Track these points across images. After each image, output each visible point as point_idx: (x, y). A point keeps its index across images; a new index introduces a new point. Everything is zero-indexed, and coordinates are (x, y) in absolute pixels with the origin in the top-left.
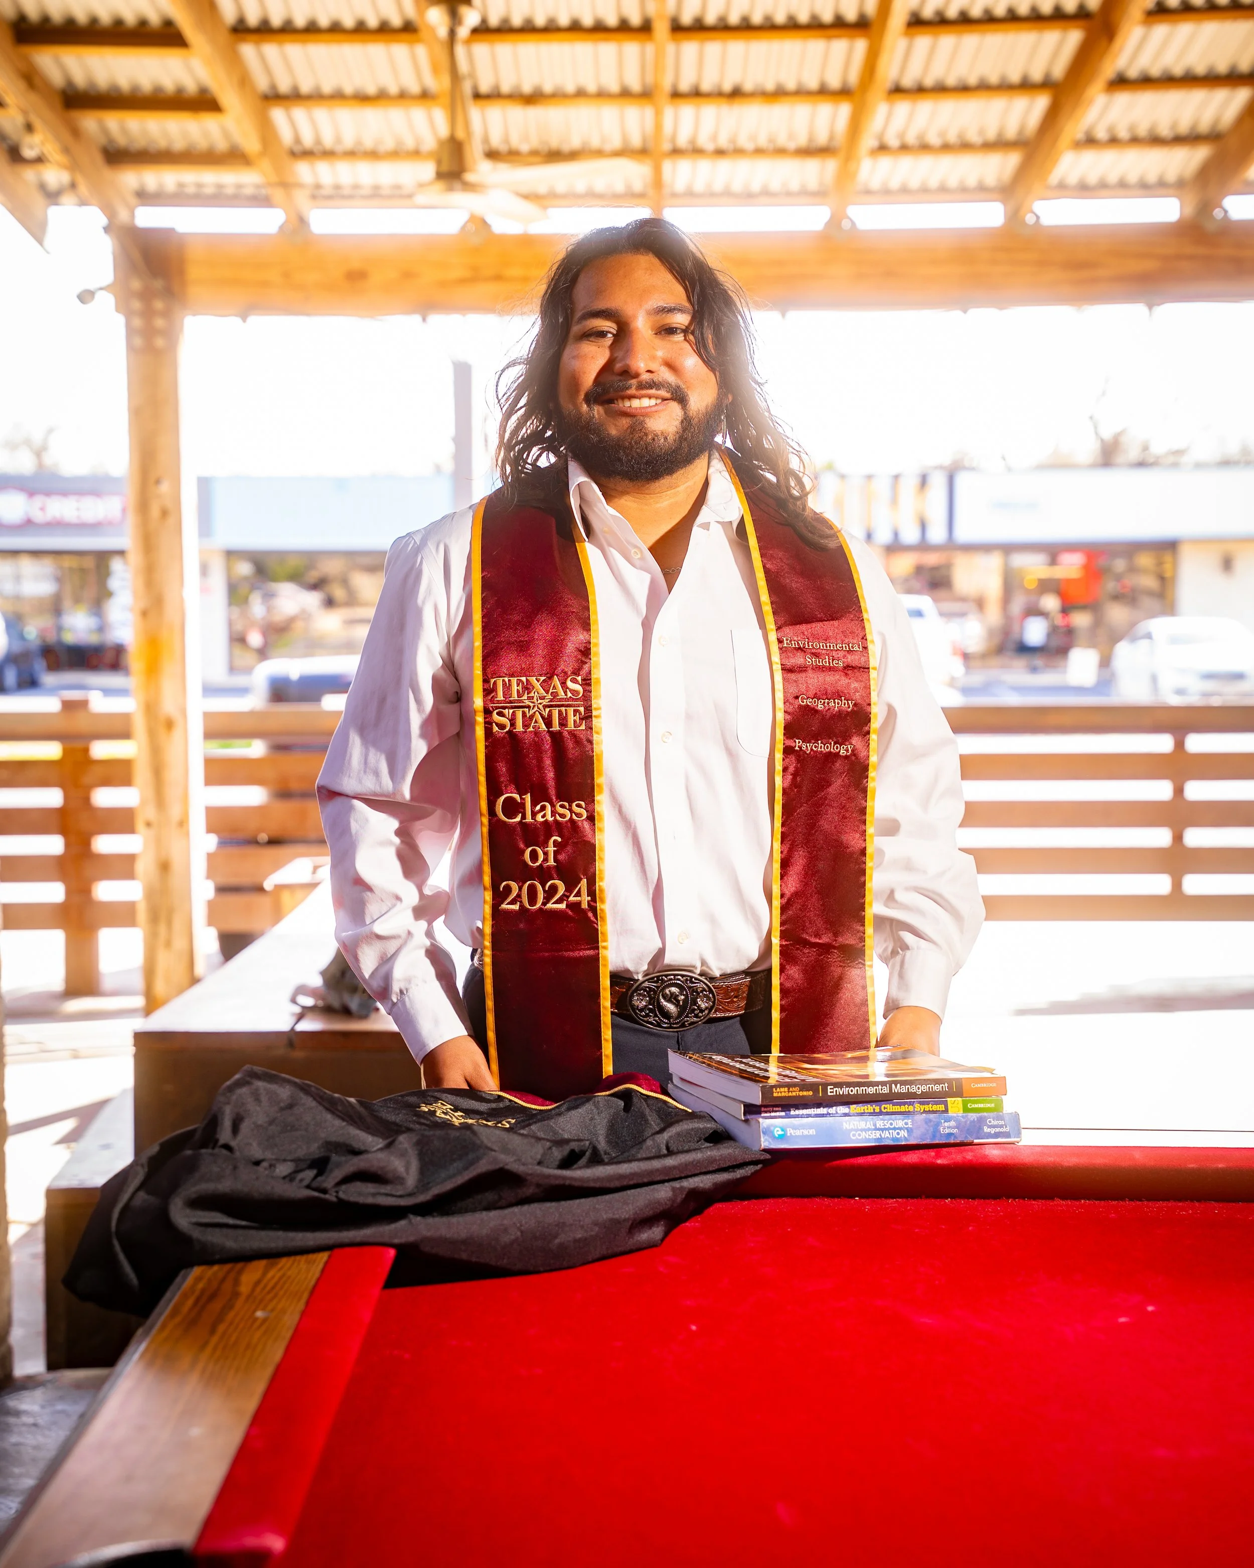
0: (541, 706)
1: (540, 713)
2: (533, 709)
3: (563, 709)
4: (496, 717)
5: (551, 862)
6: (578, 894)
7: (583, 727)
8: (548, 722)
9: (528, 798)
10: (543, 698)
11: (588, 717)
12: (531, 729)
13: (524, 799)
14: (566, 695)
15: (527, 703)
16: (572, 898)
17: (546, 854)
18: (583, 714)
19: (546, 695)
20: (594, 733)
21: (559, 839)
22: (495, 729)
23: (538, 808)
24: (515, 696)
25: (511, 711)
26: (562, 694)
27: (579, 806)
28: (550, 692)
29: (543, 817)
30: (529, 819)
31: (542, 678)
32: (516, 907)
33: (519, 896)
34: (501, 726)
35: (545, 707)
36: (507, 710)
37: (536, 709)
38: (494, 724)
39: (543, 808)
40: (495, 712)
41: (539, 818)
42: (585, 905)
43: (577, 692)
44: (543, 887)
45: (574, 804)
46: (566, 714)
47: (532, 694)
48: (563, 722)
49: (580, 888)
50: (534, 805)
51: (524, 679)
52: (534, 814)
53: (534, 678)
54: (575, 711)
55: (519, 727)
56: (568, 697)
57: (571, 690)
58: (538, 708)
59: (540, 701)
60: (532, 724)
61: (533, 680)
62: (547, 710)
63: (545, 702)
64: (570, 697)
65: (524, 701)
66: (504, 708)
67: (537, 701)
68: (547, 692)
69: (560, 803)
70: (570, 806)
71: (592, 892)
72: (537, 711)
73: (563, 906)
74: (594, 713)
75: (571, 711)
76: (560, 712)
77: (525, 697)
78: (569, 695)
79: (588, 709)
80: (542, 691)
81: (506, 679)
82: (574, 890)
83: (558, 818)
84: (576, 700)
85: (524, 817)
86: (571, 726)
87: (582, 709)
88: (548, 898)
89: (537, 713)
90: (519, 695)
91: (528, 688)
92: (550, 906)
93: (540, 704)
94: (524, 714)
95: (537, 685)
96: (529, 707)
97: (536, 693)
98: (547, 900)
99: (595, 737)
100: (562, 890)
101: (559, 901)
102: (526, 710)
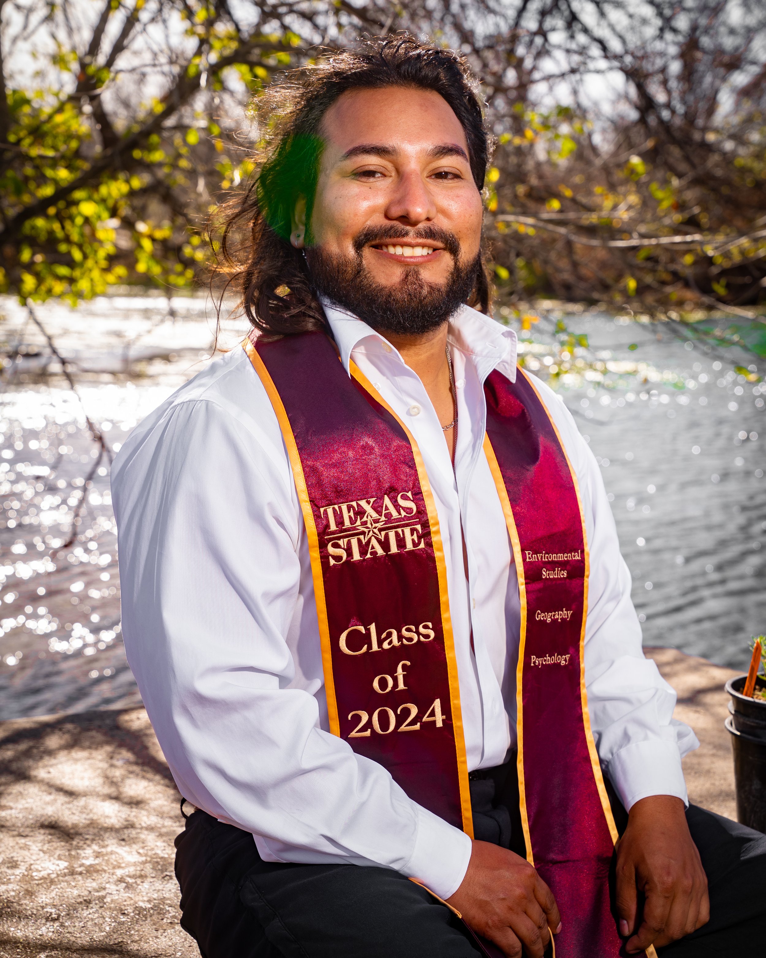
0: (376, 531)
1: (376, 538)
2: (368, 534)
3: (399, 530)
4: (331, 550)
5: (401, 686)
6: (433, 714)
7: (422, 545)
8: (385, 545)
9: (373, 627)
10: (376, 521)
11: (426, 535)
12: (369, 556)
13: (369, 629)
14: (400, 514)
15: (362, 529)
16: (425, 719)
17: (395, 680)
18: (421, 533)
19: (380, 517)
20: (435, 551)
21: (408, 663)
22: (332, 562)
23: (384, 635)
24: (347, 523)
25: (346, 540)
26: (395, 514)
27: (426, 627)
28: (383, 514)
29: (390, 643)
30: (375, 647)
31: (372, 500)
32: (368, 733)
33: (370, 721)
34: (338, 558)
35: (380, 530)
36: (342, 540)
37: (371, 533)
38: (330, 557)
39: (390, 635)
40: (330, 543)
41: (386, 646)
42: (439, 724)
43: (411, 509)
44: (395, 713)
45: (421, 626)
46: (403, 534)
47: (365, 519)
48: (401, 542)
49: (434, 708)
50: (379, 635)
51: (354, 504)
52: (380, 643)
53: (365, 501)
54: (412, 531)
55: (357, 556)
56: (403, 516)
57: (404, 509)
58: (373, 532)
59: (374, 525)
60: (369, 551)
61: (363, 503)
62: (383, 533)
63: (379, 525)
64: (405, 516)
65: (358, 527)
66: (339, 538)
67: (372, 525)
68: (380, 513)
69: (406, 627)
70: (417, 628)
71: (446, 710)
72: (373, 536)
73: (417, 727)
74: (433, 529)
75: (407, 531)
76: (397, 534)
77: (358, 523)
78: (403, 514)
79: (425, 525)
80: (375, 515)
81: (336, 507)
82: (428, 711)
83: (405, 642)
84: (412, 518)
85: (370, 647)
86: (409, 546)
87: (419, 527)
88: (400, 720)
89: (373, 538)
90: (352, 522)
91: (361, 513)
92: (403, 728)
93: (375, 528)
94: (359, 541)
95: (368, 508)
96: (363, 533)
97: (369, 517)
98: (399, 723)
99: (437, 554)
100: (414, 711)
101: (413, 723)
102: (362, 537)
